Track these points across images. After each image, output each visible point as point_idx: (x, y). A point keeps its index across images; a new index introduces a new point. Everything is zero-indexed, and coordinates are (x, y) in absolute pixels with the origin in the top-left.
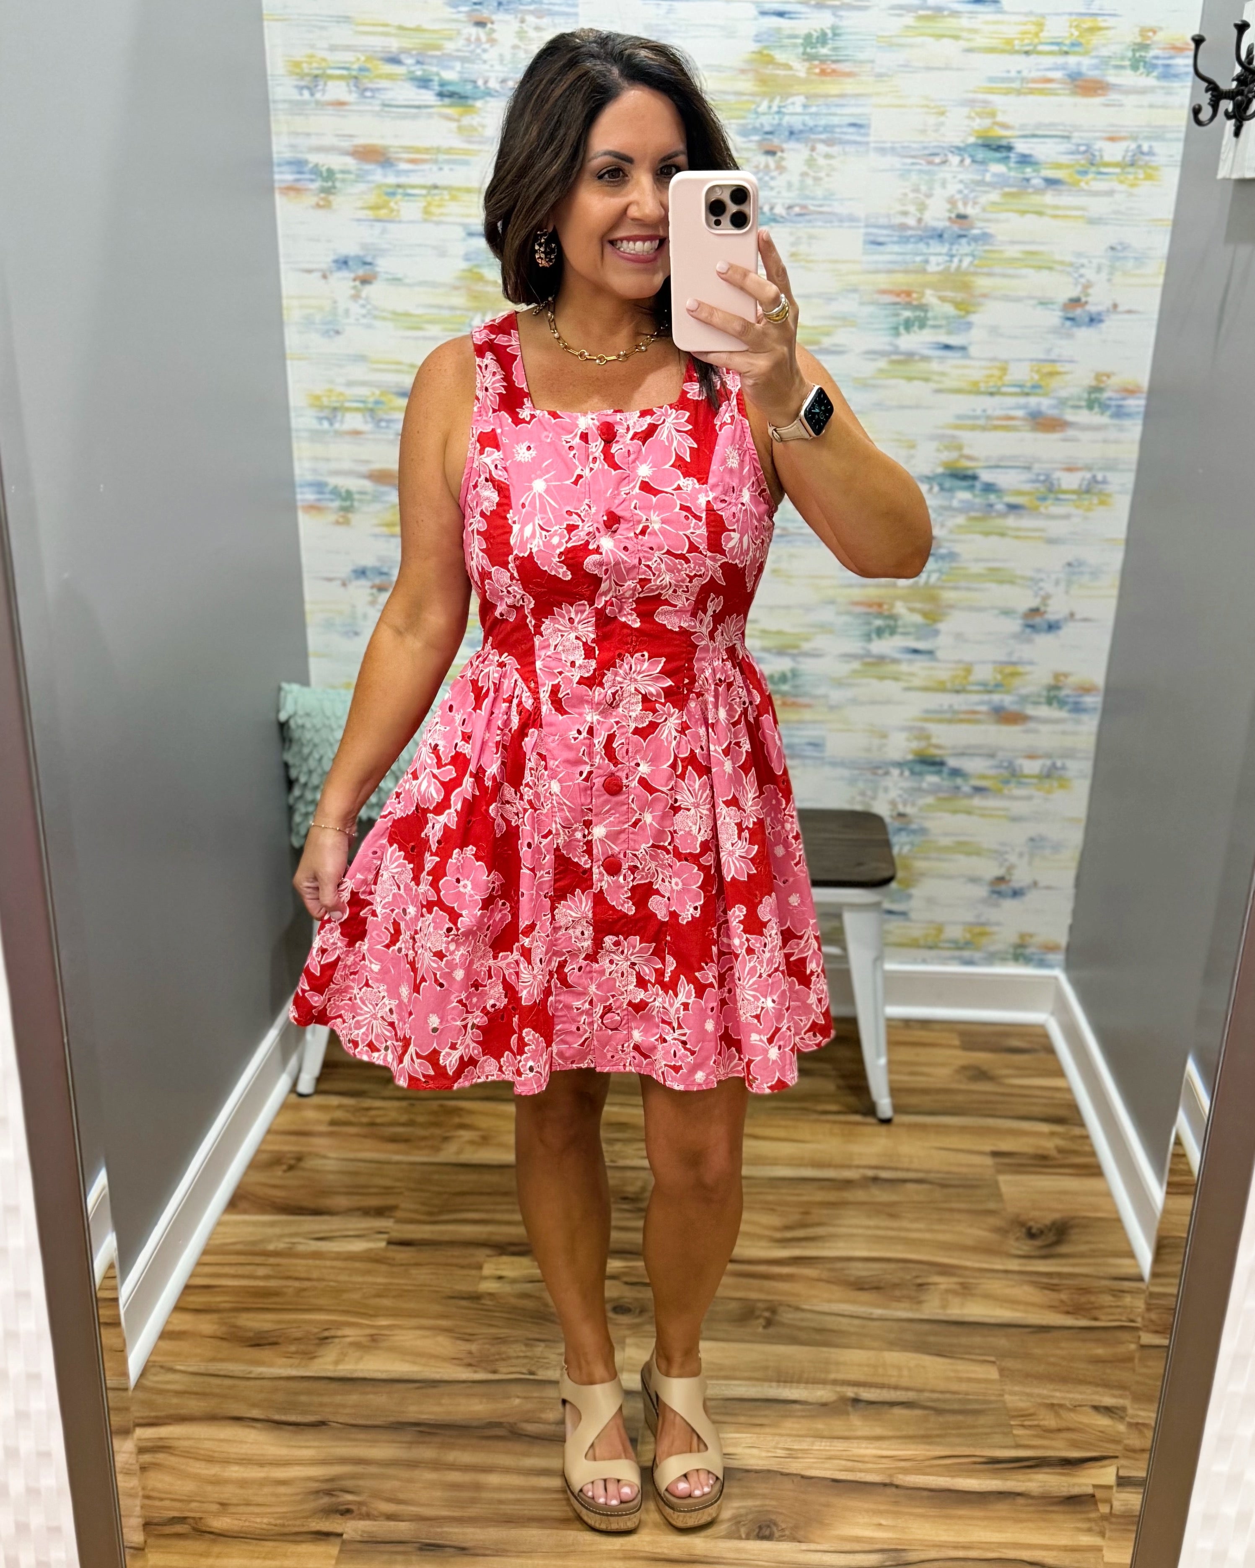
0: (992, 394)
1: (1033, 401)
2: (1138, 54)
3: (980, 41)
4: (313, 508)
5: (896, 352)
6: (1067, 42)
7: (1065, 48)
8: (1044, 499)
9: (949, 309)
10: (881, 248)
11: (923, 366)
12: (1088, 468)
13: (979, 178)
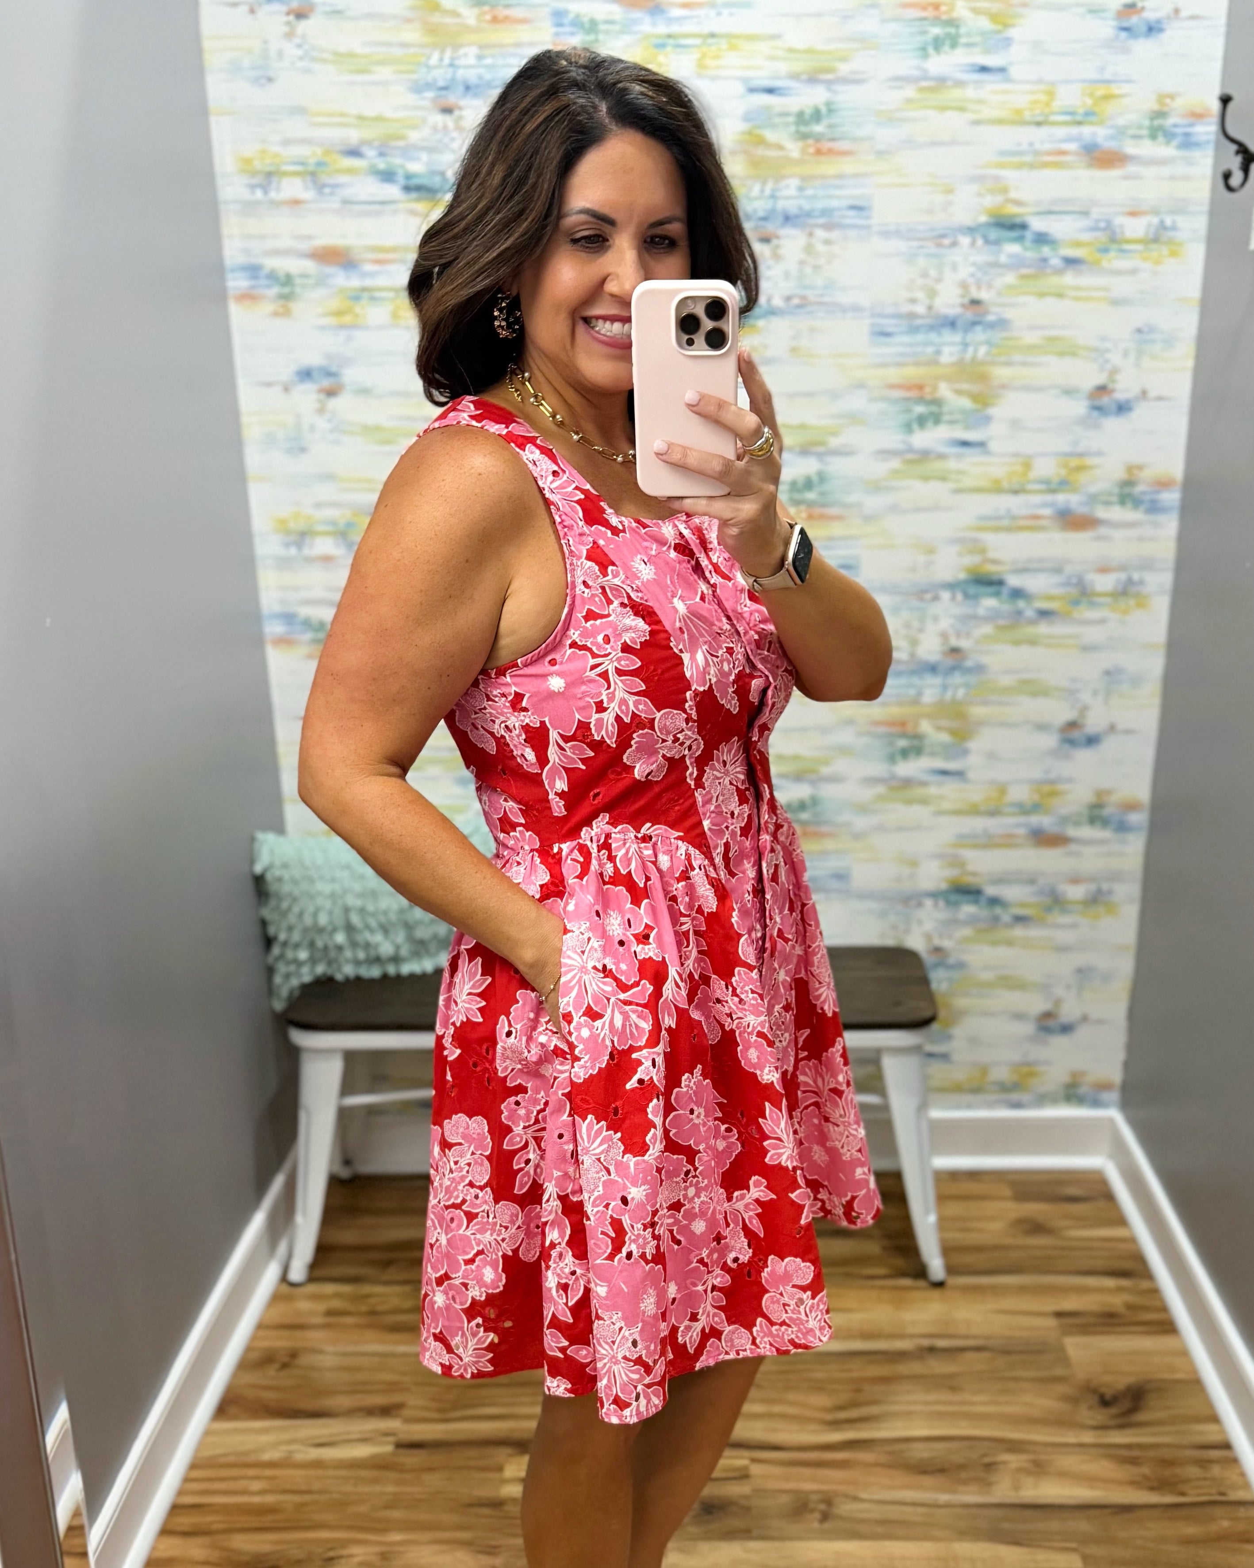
0: (1016, 492)
1: (1061, 498)
2: (1157, 122)
3: (987, 112)
4: (283, 641)
5: (911, 450)
6: (1081, 111)
7: (1079, 118)
8: (1076, 602)
9: (966, 403)
10: (888, 340)
11: (938, 465)
12: (1122, 568)
13: (991, 259)
